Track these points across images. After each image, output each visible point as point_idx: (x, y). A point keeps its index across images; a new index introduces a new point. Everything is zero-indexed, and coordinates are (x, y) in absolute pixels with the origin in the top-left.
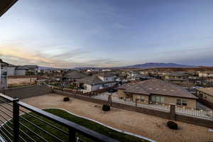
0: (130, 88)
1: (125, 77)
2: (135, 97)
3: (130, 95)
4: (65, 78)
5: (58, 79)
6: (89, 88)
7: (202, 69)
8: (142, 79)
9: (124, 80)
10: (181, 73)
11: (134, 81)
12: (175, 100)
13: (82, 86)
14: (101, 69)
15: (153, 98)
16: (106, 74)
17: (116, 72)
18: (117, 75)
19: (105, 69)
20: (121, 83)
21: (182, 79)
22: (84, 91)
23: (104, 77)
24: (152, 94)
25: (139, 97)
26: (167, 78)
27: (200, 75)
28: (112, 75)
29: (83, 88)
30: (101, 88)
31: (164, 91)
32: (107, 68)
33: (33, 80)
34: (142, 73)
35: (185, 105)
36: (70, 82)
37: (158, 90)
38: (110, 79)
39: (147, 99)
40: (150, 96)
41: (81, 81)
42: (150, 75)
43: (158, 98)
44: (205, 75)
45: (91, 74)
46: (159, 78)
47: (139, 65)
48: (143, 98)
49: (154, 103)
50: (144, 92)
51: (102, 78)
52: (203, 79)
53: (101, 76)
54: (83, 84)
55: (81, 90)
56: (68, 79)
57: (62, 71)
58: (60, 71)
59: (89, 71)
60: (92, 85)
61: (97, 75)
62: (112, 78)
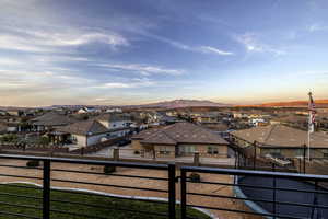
0: (149, 137)
1: (145, 121)
2: (157, 148)
3: (150, 147)
5: (12, 129)
6: (82, 141)
7: (237, 109)
8: (168, 123)
9: (143, 126)
10: (216, 113)
11: (158, 127)
12: (206, 147)
13: (66, 139)
14: (104, 109)
15: (181, 149)
16: (113, 117)
17: (130, 113)
18: (132, 119)
19: (111, 108)
20: (137, 130)
21: (215, 121)
22: (72, 148)
23: (110, 121)
24: (179, 144)
25: (163, 148)
26: (200, 120)
27: (235, 116)
28: (124, 118)
29: (70, 142)
30: (104, 139)
31: (194, 137)
32: (115, 108)
34: (170, 114)
35: (216, 153)
36: (42, 133)
37: (187, 137)
38: (120, 124)
39: (173, 149)
40: (177, 145)
41: (66, 129)
42: (180, 117)
43: (187, 148)
44: (240, 116)
45: (85, 117)
46: (191, 120)
47: (166, 103)
48: (168, 149)
49: (183, 154)
50: (170, 142)
51: (106, 124)
52: (237, 120)
53: (105, 119)
54: (69, 134)
55: (65, 146)
56: (36, 126)
57: (21, 113)
58: (16, 113)
59: (81, 111)
60: (87, 136)
61: (97, 118)
62: (123, 122)
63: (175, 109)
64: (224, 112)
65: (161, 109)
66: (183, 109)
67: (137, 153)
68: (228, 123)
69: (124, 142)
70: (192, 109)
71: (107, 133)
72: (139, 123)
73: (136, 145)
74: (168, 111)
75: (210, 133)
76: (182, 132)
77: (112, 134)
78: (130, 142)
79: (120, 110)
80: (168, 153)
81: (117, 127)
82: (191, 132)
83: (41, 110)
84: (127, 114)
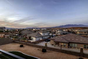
0: (57, 39)
1: (55, 33)
3: (57, 43)
4: (21, 34)
5: (17, 35)
6: (34, 39)
8: (64, 34)
10: (86, 30)
11: (60, 35)
12: (83, 45)
13: (30, 39)
14: (41, 29)
15: (71, 45)
18: (50, 32)
20: (52, 36)
22: (32, 41)
26: (78, 33)
28: (47, 32)
29: (31, 39)
30: (41, 39)
31: (77, 40)
32: (44, 28)
33: (3, 35)
34: (64, 30)
36: (24, 36)
37: (73, 40)
39: (67, 45)
40: (69, 43)
41: (30, 35)
42: (69, 31)
43: (73, 44)
47: (63, 26)
48: (65, 44)
49: (71, 47)
50: (66, 41)
51: (42, 34)
53: (41, 32)
54: (31, 37)
55: (30, 41)
56: (22, 34)
57: (19, 30)
58: (18, 30)
59: (34, 29)
60: (36, 38)
62: (47, 33)
65: (61, 28)
71: (42, 37)
72: (53, 34)
75: (85, 39)
79: (46, 29)
81: (45, 35)
82: (75, 38)
83: (23, 29)
84: (48, 31)
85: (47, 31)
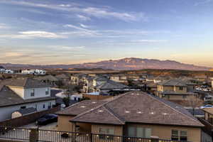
2: (95, 130)
8: (113, 93)
9: (75, 96)
11: (97, 98)
12: (169, 131)
15: (131, 131)
16: (31, 81)
17: (56, 76)
19: (29, 67)
21: (184, 91)
23: (26, 87)
25: (104, 130)
26: (161, 89)
28: (46, 83)
34: (116, 79)
35: (183, 138)
37: (140, 114)
38: (41, 93)
39: (119, 132)
40: (126, 126)
43: (140, 130)
46: (147, 89)
50: (116, 120)
51: (20, 92)
53: (19, 85)
61: (6, 82)
62: (47, 90)
63: (125, 72)
64: (198, 78)
65: (103, 71)
66: (137, 72)
67: (65, 136)
68: (202, 95)
69: (46, 119)
70: (149, 73)
71: (22, 105)
72: (69, 92)
73: (64, 124)
74: (115, 74)
76: (134, 107)
77: (28, 106)
78: (55, 120)
79: (42, 72)
80: (112, 137)
81: (36, 96)
82: (148, 106)
84: (52, 78)
85: (45, 78)
